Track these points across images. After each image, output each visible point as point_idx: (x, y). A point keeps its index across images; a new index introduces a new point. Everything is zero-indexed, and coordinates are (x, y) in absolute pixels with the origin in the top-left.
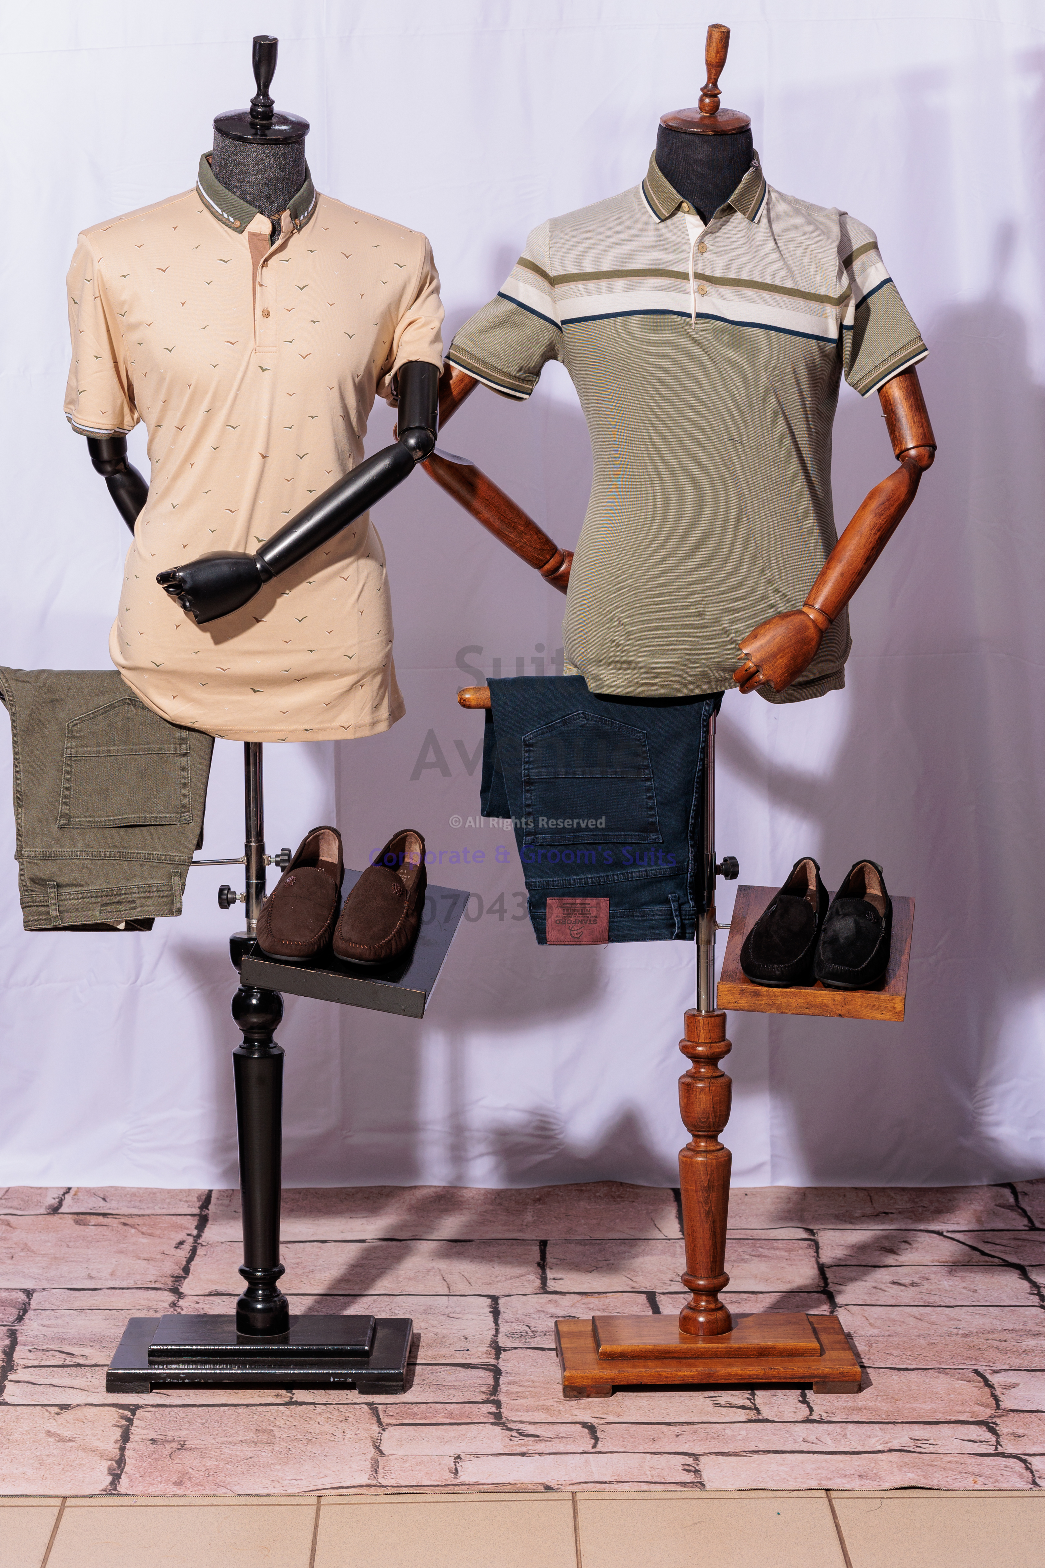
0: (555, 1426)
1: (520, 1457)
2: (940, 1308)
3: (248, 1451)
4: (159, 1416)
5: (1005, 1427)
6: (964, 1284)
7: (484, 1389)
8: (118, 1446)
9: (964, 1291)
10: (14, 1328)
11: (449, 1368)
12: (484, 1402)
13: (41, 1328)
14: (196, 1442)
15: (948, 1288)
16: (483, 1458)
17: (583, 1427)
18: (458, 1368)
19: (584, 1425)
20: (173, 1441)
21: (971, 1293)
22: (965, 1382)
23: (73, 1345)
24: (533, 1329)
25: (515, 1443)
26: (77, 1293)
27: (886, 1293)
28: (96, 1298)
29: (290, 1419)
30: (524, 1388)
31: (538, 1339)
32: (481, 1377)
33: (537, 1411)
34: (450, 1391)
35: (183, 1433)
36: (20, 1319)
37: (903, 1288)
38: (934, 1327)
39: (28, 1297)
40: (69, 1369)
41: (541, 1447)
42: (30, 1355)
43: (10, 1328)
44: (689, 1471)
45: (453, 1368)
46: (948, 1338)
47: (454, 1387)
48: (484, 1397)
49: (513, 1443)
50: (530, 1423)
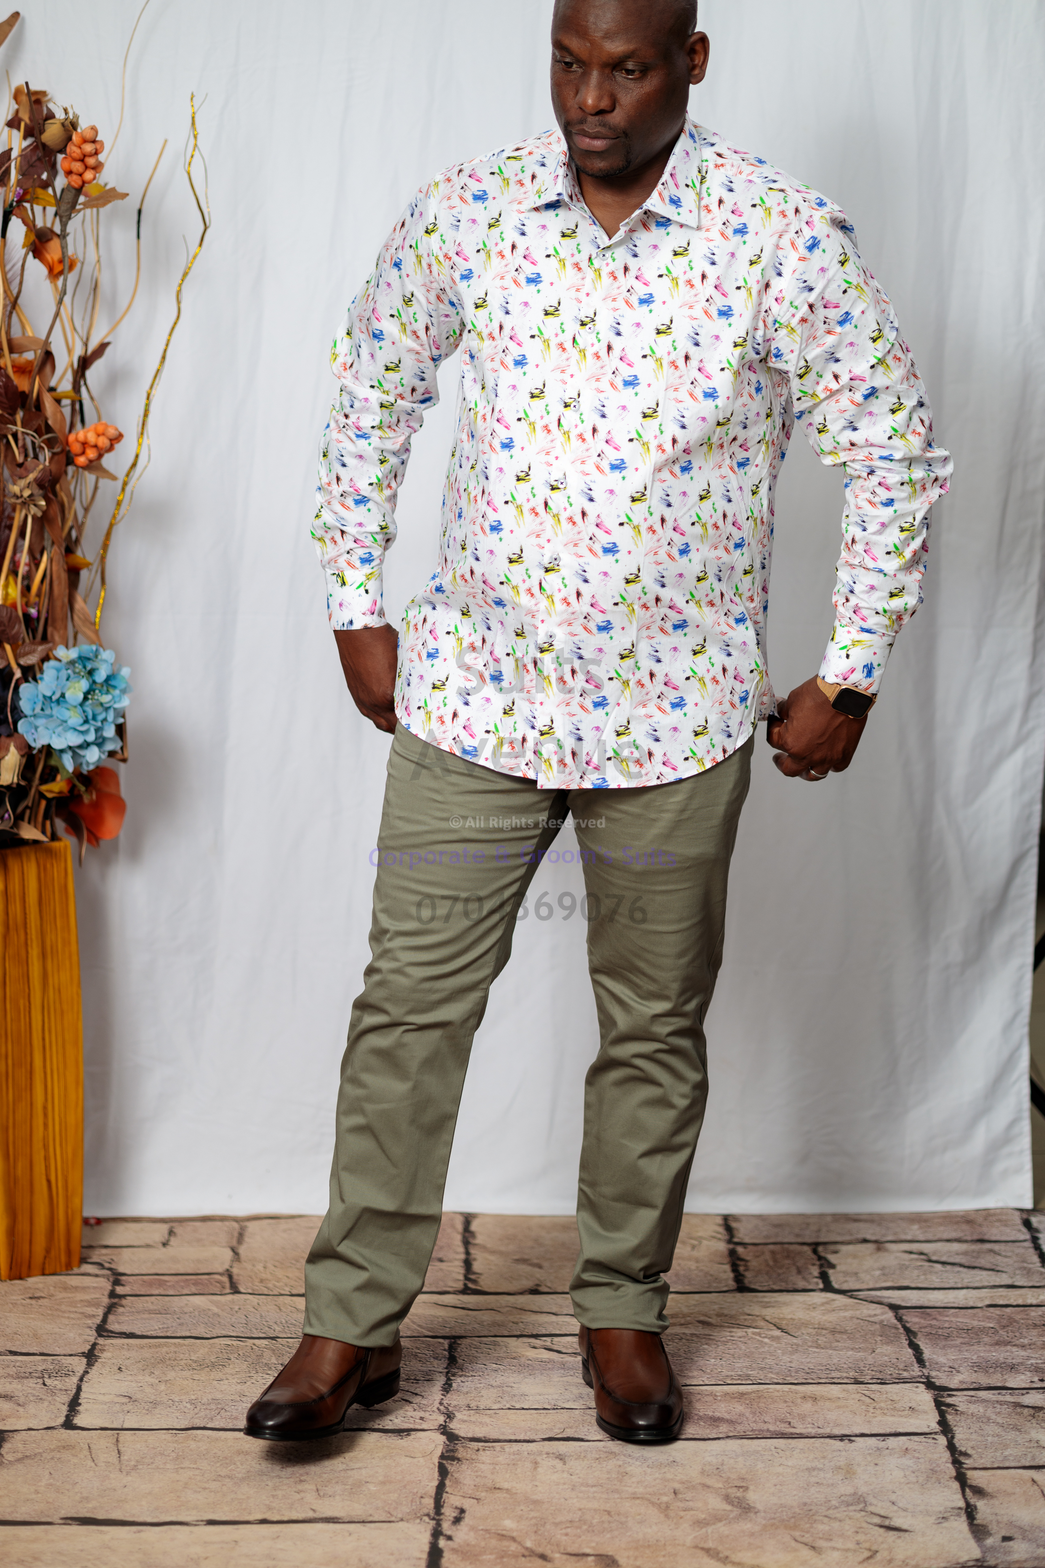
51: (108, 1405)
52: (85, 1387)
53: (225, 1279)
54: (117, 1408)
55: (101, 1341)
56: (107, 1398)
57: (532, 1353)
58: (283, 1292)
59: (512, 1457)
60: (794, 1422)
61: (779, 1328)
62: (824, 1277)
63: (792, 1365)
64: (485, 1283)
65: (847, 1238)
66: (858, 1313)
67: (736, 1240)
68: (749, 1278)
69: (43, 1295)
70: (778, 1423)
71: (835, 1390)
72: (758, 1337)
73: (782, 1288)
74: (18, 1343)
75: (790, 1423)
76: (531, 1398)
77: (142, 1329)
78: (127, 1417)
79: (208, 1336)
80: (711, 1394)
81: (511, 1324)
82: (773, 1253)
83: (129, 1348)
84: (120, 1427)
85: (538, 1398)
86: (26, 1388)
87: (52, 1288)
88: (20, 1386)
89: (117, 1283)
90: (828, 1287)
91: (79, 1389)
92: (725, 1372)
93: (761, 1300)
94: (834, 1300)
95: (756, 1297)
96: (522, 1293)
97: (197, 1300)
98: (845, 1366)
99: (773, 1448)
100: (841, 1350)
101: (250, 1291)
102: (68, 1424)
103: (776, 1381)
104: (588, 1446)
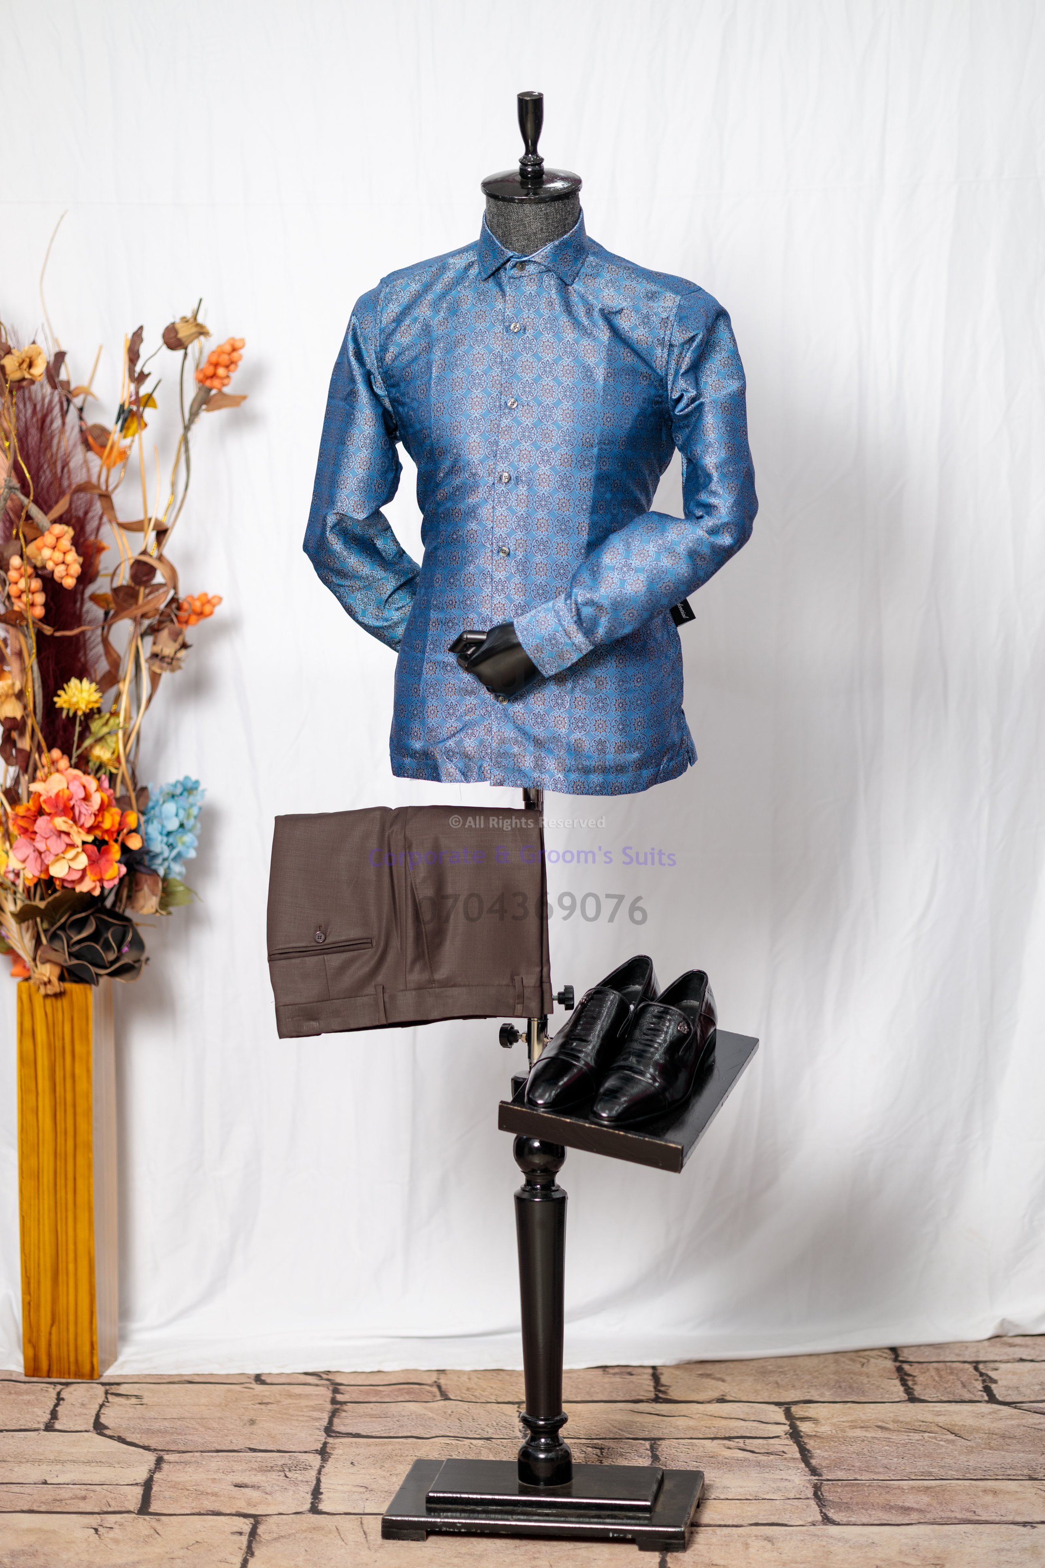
7: (344, 1414)
10: (817, 1478)
11: (373, 1434)
12: (345, 1403)
13: (789, 1478)
18: (365, 1434)
23: (745, 1460)
24: (282, 1474)
26: (774, 1519)
28: (749, 1514)
30: (307, 1414)
31: (280, 1463)
32: (344, 1425)
33: (300, 1395)
34: (375, 1413)
36: (817, 1488)
39: (825, 1514)
40: (736, 1434)
42: (782, 1448)
43: (820, 1478)
45: (369, 1434)
47: (371, 1416)
48: (345, 1407)
50: (309, 1384)
51: (347, 1494)
52: (323, 1479)
53: (435, 1390)
54: (356, 1496)
55: (330, 1440)
56: (346, 1488)
57: (728, 1453)
58: (489, 1400)
59: (724, 1539)
60: (978, 1511)
61: (951, 1433)
62: (987, 1390)
63: (970, 1464)
64: (674, 1394)
65: (1005, 1358)
66: (1024, 1421)
67: (900, 1359)
68: (918, 1391)
69: (271, 1401)
70: (964, 1512)
71: (1012, 1485)
72: (934, 1441)
73: (951, 1399)
74: (255, 1441)
75: (975, 1512)
76: (733, 1490)
77: (366, 1430)
78: (366, 1504)
79: (428, 1436)
80: (899, 1487)
81: (705, 1428)
82: (937, 1369)
83: (357, 1445)
84: (361, 1512)
85: (739, 1490)
86: (270, 1480)
87: (277, 1395)
88: (264, 1478)
89: (336, 1391)
90: (992, 1399)
91: (318, 1481)
92: (908, 1470)
93: (932, 1409)
94: (999, 1410)
95: (927, 1406)
96: (709, 1402)
97: (412, 1406)
98: (1019, 1465)
99: (962, 1532)
100: (1013, 1452)
101: (460, 1399)
102: (314, 1510)
103: (957, 1477)
104: (793, 1530)
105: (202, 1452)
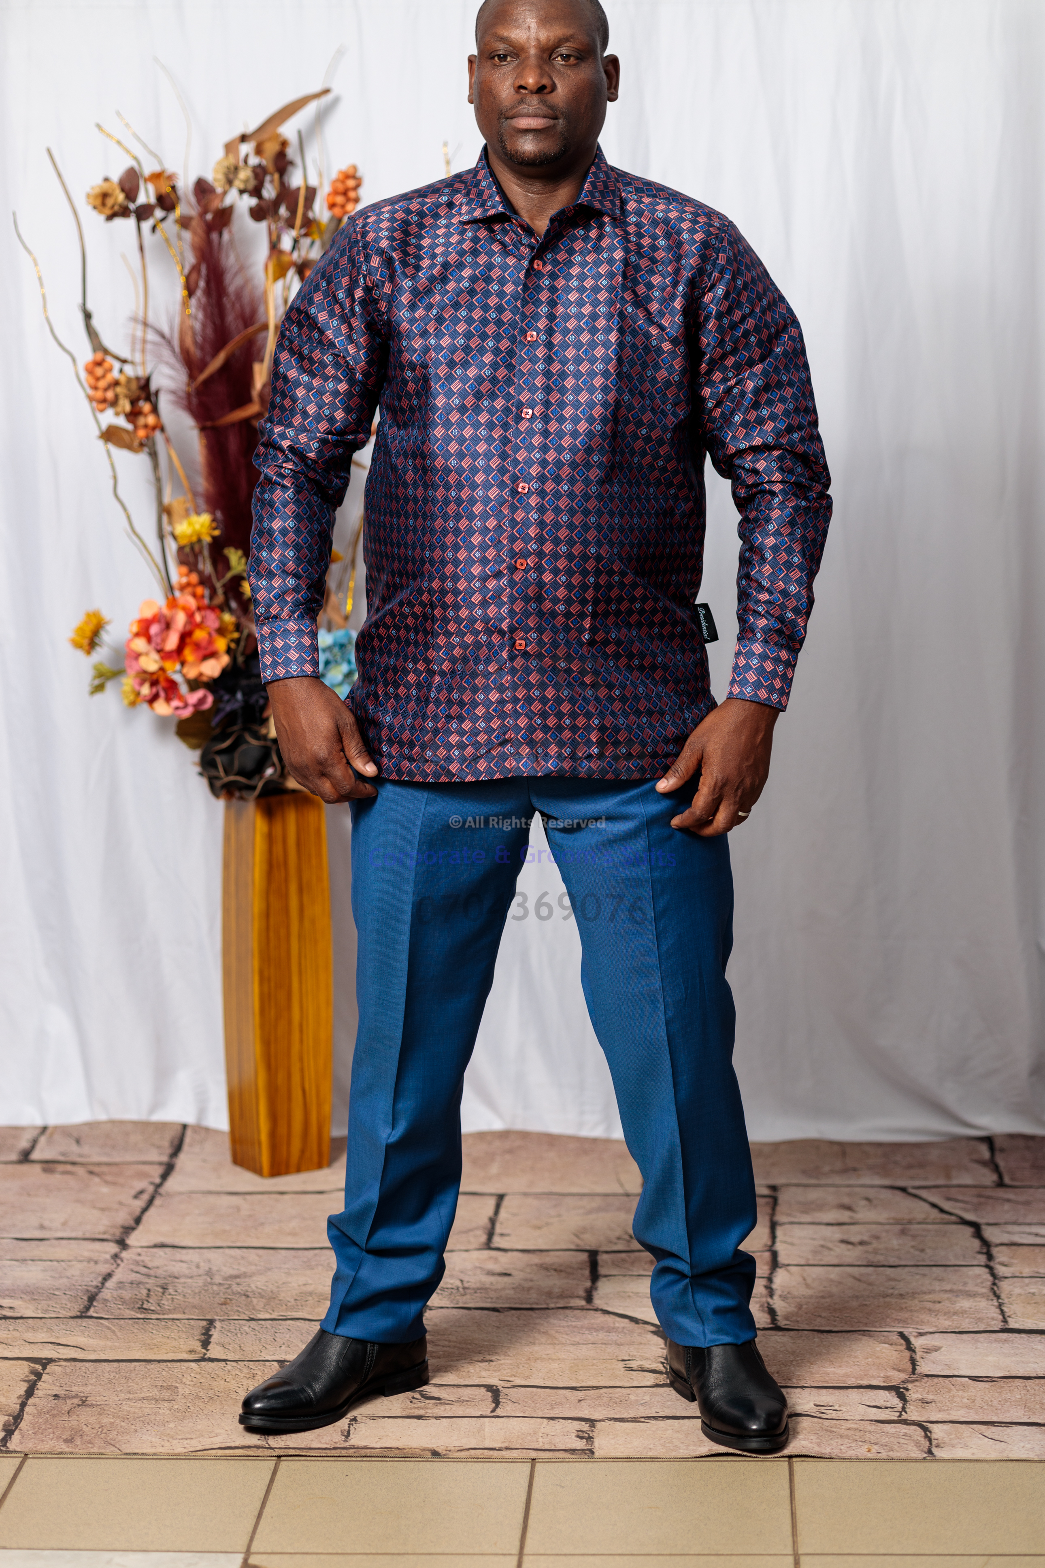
0: (460, 1389)
1: (416, 1420)
2: (882, 1269)
3: (148, 1408)
4: (68, 1370)
5: (914, 1394)
6: (913, 1243)
8: (20, 1401)
9: (912, 1250)
14: (98, 1398)
15: (896, 1247)
16: (378, 1420)
17: (487, 1391)
19: (489, 1388)
20: (76, 1396)
21: (917, 1253)
22: (886, 1345)
24: (466, 1285)
25: (416, 1406)
27: (832, 1253)
29: (198, 1376)
31: (468, 1296)
35: (88, 1389)
37: (850, 1247)
38: (870, 1288)
41: (440, 1410)
44: (581, 1438)
46: (881, 1300)
49: (413, 1405)
105: (548, 1309)
